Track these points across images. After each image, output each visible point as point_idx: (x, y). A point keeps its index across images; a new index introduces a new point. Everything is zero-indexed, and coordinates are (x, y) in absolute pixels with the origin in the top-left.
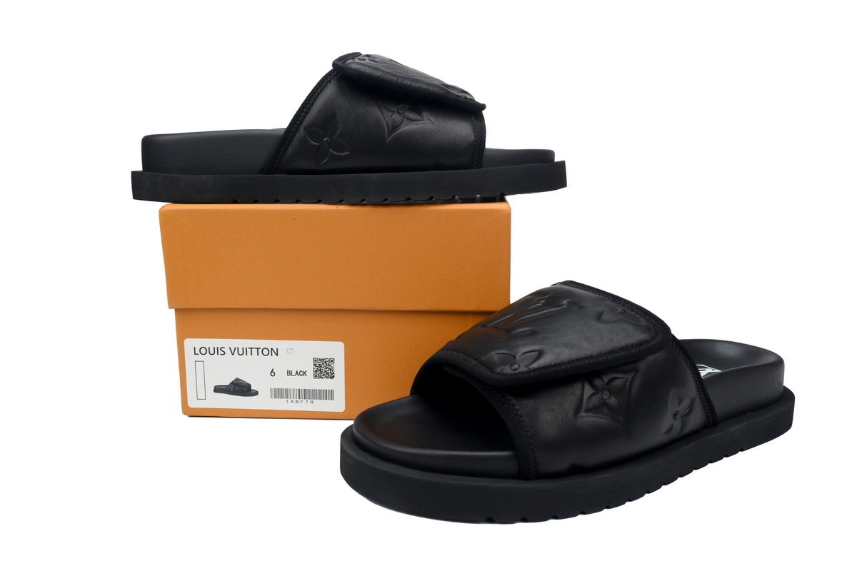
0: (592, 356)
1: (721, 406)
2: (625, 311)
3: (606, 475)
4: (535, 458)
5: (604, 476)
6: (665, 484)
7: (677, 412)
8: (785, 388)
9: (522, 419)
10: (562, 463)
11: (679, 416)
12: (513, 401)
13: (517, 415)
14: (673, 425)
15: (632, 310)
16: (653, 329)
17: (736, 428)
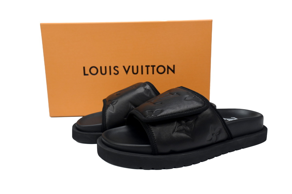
0: (179, 112)
1: (234, 132)
2: (195, 97)
3: (184, 155)
4: (157, 147)
5: (183, 154)
6: (209, 159)
7: (214, 133)
8: (264, 126)
9: (153, 134)
10: (167, 150)
11: (214, 135)
12: (152, 127)
13: (151, 132)
14: (212, 138)
15: (198, 96)
16: (204, 103)
17: (239, 140)
